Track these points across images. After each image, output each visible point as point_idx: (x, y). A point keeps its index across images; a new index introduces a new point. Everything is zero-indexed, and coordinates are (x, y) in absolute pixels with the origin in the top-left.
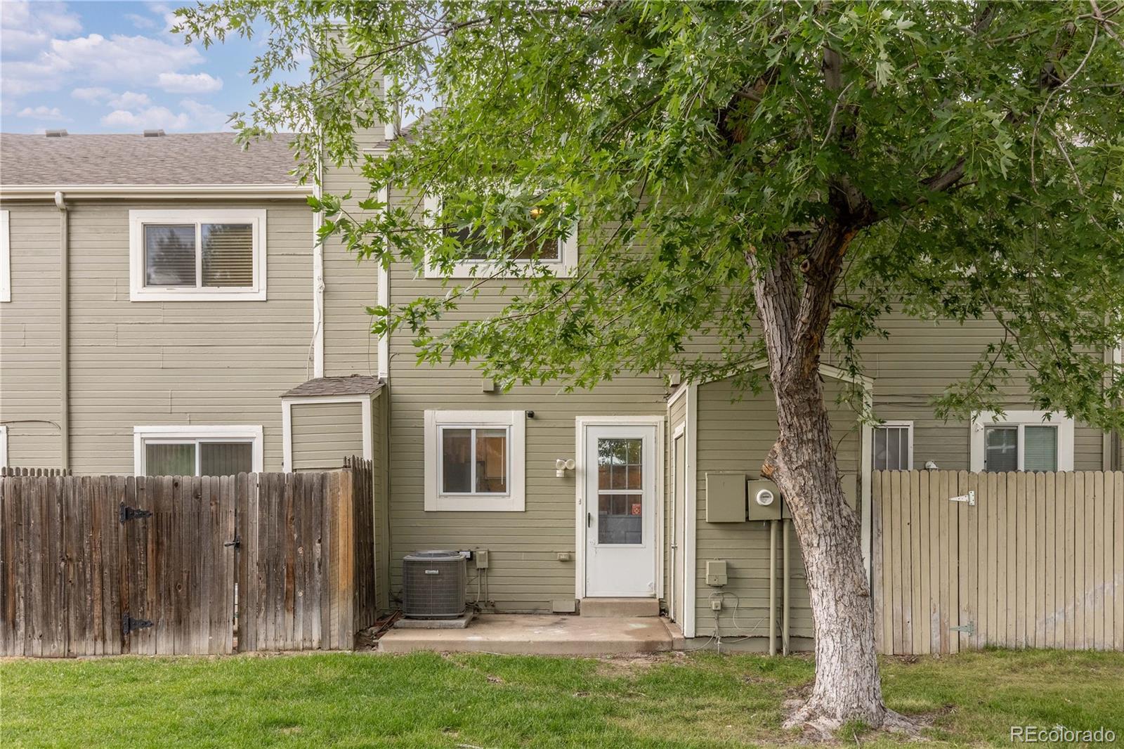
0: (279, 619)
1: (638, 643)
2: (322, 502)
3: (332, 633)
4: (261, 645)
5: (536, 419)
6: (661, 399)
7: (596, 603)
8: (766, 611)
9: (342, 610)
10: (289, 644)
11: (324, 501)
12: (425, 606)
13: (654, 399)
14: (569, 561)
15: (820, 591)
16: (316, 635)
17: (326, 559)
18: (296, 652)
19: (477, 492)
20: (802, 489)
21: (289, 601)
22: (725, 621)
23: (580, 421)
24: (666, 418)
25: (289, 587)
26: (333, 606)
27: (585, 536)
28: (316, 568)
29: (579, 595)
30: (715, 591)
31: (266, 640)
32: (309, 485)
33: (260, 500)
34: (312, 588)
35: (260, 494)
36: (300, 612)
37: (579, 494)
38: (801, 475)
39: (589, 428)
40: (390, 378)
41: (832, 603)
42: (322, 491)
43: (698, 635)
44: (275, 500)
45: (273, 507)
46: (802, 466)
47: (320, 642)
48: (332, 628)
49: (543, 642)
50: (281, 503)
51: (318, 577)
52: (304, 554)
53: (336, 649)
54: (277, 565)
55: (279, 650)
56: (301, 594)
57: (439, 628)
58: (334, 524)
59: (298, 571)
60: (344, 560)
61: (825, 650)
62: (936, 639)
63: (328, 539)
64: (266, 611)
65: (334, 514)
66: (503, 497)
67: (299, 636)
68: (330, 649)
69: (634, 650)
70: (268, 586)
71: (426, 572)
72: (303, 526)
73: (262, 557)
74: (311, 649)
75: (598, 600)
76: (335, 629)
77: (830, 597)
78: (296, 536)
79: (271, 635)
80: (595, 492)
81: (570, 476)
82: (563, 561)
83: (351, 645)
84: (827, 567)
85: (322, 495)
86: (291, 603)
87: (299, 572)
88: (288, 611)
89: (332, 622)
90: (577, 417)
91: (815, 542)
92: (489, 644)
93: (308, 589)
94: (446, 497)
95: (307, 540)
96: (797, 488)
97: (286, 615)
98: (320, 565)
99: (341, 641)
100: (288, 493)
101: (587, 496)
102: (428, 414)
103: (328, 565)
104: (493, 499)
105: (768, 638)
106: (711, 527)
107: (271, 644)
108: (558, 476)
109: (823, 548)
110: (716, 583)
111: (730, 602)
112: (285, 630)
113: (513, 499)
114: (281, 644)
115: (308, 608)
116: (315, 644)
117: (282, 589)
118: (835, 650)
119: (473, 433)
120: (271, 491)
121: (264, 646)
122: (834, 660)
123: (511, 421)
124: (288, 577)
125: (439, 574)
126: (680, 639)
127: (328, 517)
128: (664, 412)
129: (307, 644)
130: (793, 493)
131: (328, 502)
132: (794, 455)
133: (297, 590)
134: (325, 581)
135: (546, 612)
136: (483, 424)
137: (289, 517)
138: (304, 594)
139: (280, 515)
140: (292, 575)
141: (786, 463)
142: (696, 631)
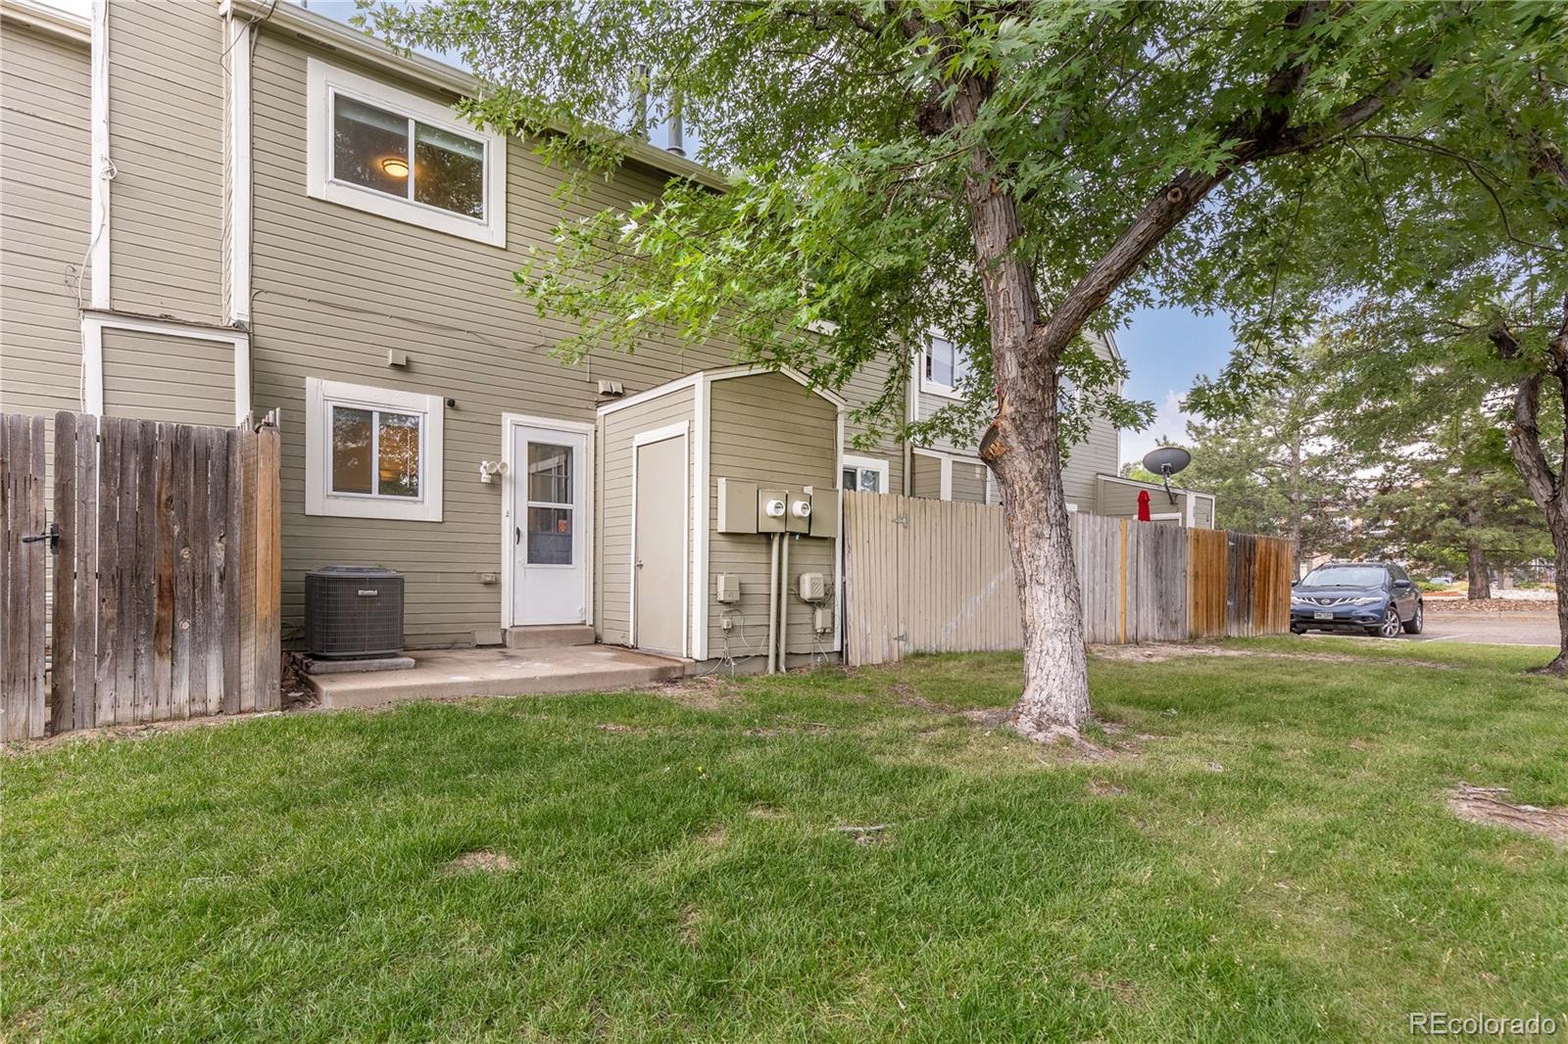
0: (144, 670)
1: (651, 670)
2: (227, 476)
3: (244, 686)
4: (105, 715)
5: (457, 409)
6: (592, 406)
7: (530, 632)
8: (765, 628)
9: (259, 651)
10: (163, 709)
11: (231, 475)
12: (355, 640)
13: (586, 404)
14: (494, 584)
15: (1048, 587)
16: (215, 690)
17: (232, 568)
18: (178, 723)
19: (380, 493)
20: (1040, 471)
21: (162, 637)
22: (733, 641)
23: (508, 419)
24: (596, 427)
25: (164, 614)
26: (245, 643)
27: (512, 554)
28: (216, 582)
29: (506, 624)
30: (725, 609)
31: (115, 706)
32: (203, 446)
33: (104, 463)
34: (208, 616)
35: (104, 454)
36: (185, 656)
37: (506, 505)
38: (1039, 456)
39: (519, 428)
40: (252, 323)
41: (1062, 599)
42: (227, 459)
43: (712, 656)
44: (133, 465)
45: (131, 478)
46: (1041, 447)
47: (222, 702)
48: (244, 678)
49: (550, 677)
50: (146, 474)
51: (219, 597)
52: (193, 559)
53: (249, 711)
54: (138, 577)
55: (142, 722)
56: (186, 625)
57: (379, 670)
58: (248, 514)
59: (180, 588)
60: (266, 570)
61: (1051, 651)
62: (886, 649)
63: (238, 537)
64: (115, 656)
65: (249, 497)
66: (416, 502)
67: (182, 694)
68: (241, 712)
69: (647, 679)
70: (121, 614)
71: (360, 592)
72: (190, 513)
73: (105, 562)
74: (206, 714)
75: (532, 629)
76: (249, 678)
77: (1059, 593)
78: (177, 529)
79: (126, 697)
80: (524, 504)
81: (495, 483)
82: (487, 584)
83: (278, 701)
84: (1057, 561)
85: (227, 465)
86: (167, 642)
87: (183, 589)
88: (161, 654)
89: (244, 669)
90: (504, 414)
91: (1046, 533)
92: (485, 685)
93: (200, 619)
94: (337, 497)
95: (199, 535)
96: (1035, 471)
97: (157, 661)
98: (222, 578)
99: (259, 698)
100: (163, 455)
101: (515, 507)
102: (311, 382)
103: (237, 578)
104: (402, 504)
105: (767, 656)
106: (721, 538)
107: (126, 712)
108: (483, 480)
109: (1054, 539)
110: (729, 599)
111: (738, 621)
112: (156, 687)
113: (428, 506)
114: (146, 711)
115: (199, 648)
116: (213, 706)
117: (149, 618)
118: (1064, 651)
119: (376, 417)
120: (126, 452)
121: (111, 718)
122: (1062, 662)
123: (426, 408)
124: (160, 597)
125: (378, 596)
126: (690, 663)
127: (238, 501)
128: (593, 420)
129: (198, 707)
130: (1030, 477)
131: (239, 476)
132: (1032, 433)
133: (178, 619)
134: (232, 604)
135: (467, 645)
136: (390, 406)
137: (164, 497)
138: (193, 625)
139: (145, 492)
140: (168, 593)
141: (1022, 443)
142: (708, 653)
